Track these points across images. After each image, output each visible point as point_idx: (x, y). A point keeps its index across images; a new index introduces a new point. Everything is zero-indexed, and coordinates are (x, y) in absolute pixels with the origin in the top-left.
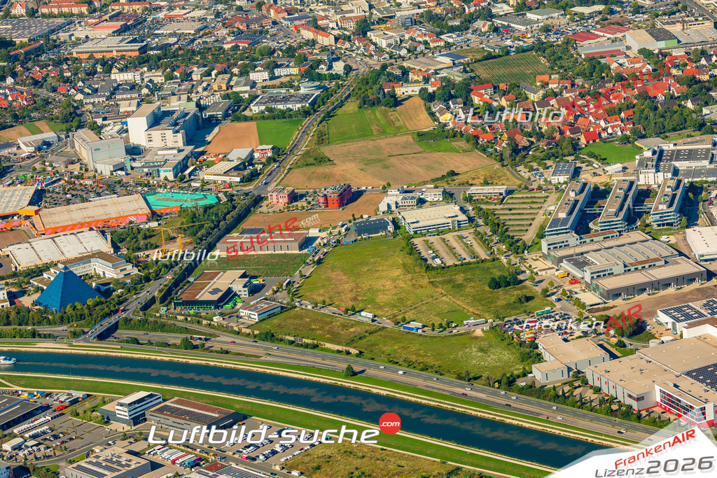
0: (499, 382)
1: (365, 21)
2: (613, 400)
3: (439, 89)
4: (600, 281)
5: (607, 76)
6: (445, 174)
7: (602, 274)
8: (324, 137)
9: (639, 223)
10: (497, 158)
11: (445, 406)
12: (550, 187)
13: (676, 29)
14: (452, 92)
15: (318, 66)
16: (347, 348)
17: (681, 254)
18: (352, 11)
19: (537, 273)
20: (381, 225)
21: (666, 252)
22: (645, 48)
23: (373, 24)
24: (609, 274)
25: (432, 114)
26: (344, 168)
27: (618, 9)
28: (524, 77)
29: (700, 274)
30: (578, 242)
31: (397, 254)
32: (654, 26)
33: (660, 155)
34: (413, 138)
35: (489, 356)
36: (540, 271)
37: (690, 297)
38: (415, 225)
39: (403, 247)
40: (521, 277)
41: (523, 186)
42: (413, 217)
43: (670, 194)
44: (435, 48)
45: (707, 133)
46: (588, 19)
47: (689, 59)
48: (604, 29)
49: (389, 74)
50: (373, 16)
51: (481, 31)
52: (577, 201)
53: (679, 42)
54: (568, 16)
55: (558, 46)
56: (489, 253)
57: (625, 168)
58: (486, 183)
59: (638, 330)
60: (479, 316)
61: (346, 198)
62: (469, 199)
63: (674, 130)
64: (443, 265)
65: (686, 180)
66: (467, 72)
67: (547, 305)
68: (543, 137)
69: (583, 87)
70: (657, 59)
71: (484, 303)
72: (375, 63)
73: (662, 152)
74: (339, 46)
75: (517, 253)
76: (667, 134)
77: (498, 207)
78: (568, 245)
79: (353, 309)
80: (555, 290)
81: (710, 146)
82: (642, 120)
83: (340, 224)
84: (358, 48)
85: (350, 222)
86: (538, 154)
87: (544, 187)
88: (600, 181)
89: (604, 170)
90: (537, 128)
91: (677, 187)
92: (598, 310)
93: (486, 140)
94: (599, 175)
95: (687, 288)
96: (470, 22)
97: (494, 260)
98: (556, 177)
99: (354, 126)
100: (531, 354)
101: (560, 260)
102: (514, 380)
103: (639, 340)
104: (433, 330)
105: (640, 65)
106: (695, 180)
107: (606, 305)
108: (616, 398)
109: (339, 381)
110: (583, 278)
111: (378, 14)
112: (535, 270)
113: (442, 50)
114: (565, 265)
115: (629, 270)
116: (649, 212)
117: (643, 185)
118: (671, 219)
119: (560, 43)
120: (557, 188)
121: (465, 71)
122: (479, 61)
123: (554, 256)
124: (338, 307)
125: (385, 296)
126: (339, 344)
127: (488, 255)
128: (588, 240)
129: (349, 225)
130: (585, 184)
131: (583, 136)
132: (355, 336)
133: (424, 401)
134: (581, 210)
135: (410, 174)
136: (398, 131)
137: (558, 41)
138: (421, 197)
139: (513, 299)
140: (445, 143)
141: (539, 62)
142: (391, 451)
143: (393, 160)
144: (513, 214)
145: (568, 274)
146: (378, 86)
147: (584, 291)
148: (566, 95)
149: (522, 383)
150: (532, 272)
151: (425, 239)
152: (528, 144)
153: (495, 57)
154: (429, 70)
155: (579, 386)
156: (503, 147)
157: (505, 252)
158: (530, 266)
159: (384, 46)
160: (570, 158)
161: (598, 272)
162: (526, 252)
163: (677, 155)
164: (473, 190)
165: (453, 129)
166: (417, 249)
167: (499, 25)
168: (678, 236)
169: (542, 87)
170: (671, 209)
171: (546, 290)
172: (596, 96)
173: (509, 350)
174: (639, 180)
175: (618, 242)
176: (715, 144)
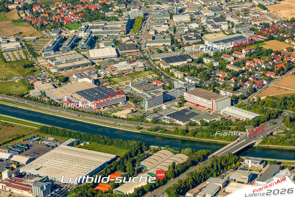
0: (19, 96)
2: (52, 101)
3: (23, 6)
4: (58, 65)
5: (78, 3)
6: (18, 33)
7: (58, 63)
9: (75, 48)
10: (36, 28)
12: (51, 37)
14: (27, 7)
19: (40, 63)
21: (81, 57)
24: (61, 63)
25: (19, 14)
29: (90, 64)
30: (54, 54)
33: (87, 27)
34: (11, 22)
35: (18, 88)
37: (85, 70)
38: (4, 49)
40: (34, 65)
41: (42, 37)
42: (5, 46)
43: (86, 39)
45: (104, 20)
49: (8, 1)
52: (56, 41)
56: (26, 57)
57: (76, 31)
58: (31, 36)
60: (18, 76)
62: (24, 41)
63: (95, 19)
64: (10, 61)
65: (93, 35)
67: (40, 73)
68: (53, 22)
69: (69, 6)
71: (20, 72)
75: (35, 57)
76: (92, 21)
77: (33, 43)
80: (44, 68)
81: (104, 25)
82: (85, 16)
86: (50, 27)
87: (49, 37)
88: (67, 35)
89: (69, 32)
90: (51, 19)
91: (89, 37)
92: (56, 74)
93: (34, 23)
94: (67, 33)
95: (85, 68)
97: (27, 59)
98: (53, 34)
100: (32, 87)
101: (47, 59)
102: (24, 95)
103: (66, 83)
104: (2, 80)
106: (97, 35)
107: (59, 73)
108: (54, 100)
110: (53, 65)
114: (49, 61)
115: (67, 62)
116: (78, 45)
117: (80, 37)
118: (85, 47)
120: (53, 38)
128: (57, 53)
131: (65, 21)
134: (57, 44)
135: (7, 33)
136: (7, 19)
138: (9, 40)
139: (30, 71)
140: (21, 23)
143: (3, 29)
144: (37, 45)
145: (49, 64)
146: (3, 5)
147: (53, 69)
148: (63, 8)
149: (26, 96)
150: (38, 63)
151: (7, 53)
152: (47, 24)
155: (44, 97)
156: (39, 25)
157: (31, 57)
158: (38, 61)
160: (60, 28)
162: (38, 57)
163: (93, 27)
164: (25, 38)
165: (25, 19)
166: (4, 56)
168: (87, 52)
169: (57, 6)
170: (85, 44)
171: (41, 68)
172: (73, 9)
173: (25, 86)
174: (79, 35)
175: (67, 54)
176: (106, 24)
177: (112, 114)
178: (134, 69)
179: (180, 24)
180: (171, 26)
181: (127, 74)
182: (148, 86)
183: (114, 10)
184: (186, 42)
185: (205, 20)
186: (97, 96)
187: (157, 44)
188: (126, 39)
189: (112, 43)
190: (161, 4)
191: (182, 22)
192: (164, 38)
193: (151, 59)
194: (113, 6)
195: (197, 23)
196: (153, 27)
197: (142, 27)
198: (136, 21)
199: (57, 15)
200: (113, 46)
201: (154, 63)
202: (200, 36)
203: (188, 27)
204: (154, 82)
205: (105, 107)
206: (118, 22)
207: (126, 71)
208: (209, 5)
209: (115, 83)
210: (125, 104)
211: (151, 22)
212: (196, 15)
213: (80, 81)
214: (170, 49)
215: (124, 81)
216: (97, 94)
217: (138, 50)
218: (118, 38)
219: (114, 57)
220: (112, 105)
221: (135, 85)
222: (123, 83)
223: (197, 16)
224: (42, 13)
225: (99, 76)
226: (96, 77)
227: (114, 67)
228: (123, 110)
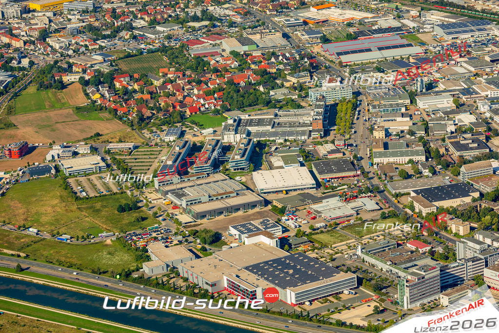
0: (120, 275)
1: (46, 31)
2: (195, 286)
3: (92, 77)
4: (192, 207)
5: (207, 70)
6: (93, 135)
7: (194, 202)
8: (12, 110)
9: (222, 168)
10: (129, 124)
11: (82, 291)
12: (163, 144)
13: (256, 38)
14: (102, 79)
15: (11, 61)
16: (18, 253)
17: (248, 188)
18: (37, 24)
19: (151, 202)
20: (47, 170)
21: (238, 187)
22: (234, 51)
23: (51, 33)
24: (199, 202)
25: (87, 95)
26: (24, 131)
27: (219, 24)
28: (151, 70)
29: (259, 202)
30: (179, 181)
31: (56, 189)
32: (242, 35)
33: (239, 122)
34: (73, 111)
35: (115, 258)
36: (153, 200)
37: (252, 217)
38: (70, 170)
39: (61, 185)
40: (140, 205)
41: (145, 143)
42: (69, 164)
43: (243, 148)
44: (92, 49)
45: (272, 108)
46: (198, 31)
47: (263, 58)
48: (208, 38)
49: (60, 67)
50: (52, 27)
51: (124, 38)
52: (180, 153)
53: (258, 46)
54: (184, 29)
55: (176, 48)
56: (119, 188)
57: (215, 131)
58: (120, 141)
59: (216, 239)
60: (110, 231)
61: (24, 151)
62: (108, 152)
63: (250, 105)
64: (87, 197)
65: (255, 140)
66: (113, 66)
67: (156, 223)
68: (161, 110)
69: (190, 76)
70: (241, 58)
71: (112, 221)
72: (50, 59)
73: (240, 120)
74: (26, 48)
75: (138, 188)
76: (245, 109)
77: (127, 157)
78: (173, 183)
79: (24, 226)
80: (162, 213)
81: (273, 117)
82: (229, 99)
83: (19, 169)
84: (39, 49)
85: (26, 167)
86: (157, 122)
87: (160, 144)
88: (197, 140)
89: (201, 132)
90: (158, 104)
91: (248, 144)
92: (190, 226)
93: (122, 112)
94: (198, 136)
95: (251, 212)
96: (117, 32)
97: (122, 193)
98: (168, 137)
99: (33, 102)
100: (143, 255)
101: (166, 193)
102: (130, 274)
103: (216, 246)
104: (78, 240)
105: (231, 61)
106: (262, 139)
107: (196, 223)
108: (198, 285)
109: (12, 275)
110: (181, 205)
111: (55, 26)
112: (149, 200)
113: (97, 51)
114: (170, 196)
115: (212, 199)
116: (229, 160)
117: (227, 143)
118: (243, 165)
119: (178, 46)
120: (168, 145)
121: (112, 65)
122: (122, 58)
123: (163, 190)
124: (14, 225)
125: (47, 218)
126: (13, 250)
127: (118, 190)
128: (186, 180)
129: (25, 169)
130: (186, 142)
131: (188, 109)
132: (24, 245)
133: (68, 288)
134: (183, 159)
135: (69, 135)
136: (63, 106)
137: (176, 45)
138: (75, 150)
139: (133, 219)
140: (95, 114)
141: (163, 60)
142: (43, 321)
143: (58, 125)
144: (138, 162)
145: (172, 202)
146: (51, 75)
147: (181, 213)
148: (179, 82)
149: (135, 275)
150: (147, 201)
151: (77, 179)
152: (151, 115)
153: (132, 56)
154: (87, 64)
155: (174, 277)
156: (134, 117)
157: (130, 188)
158: (146, 197)
159: (57, 48)
160: (179, 125)
161: (191, 201)
162: (144, 187)
163: (250, 123)
164: (111, 146)
165: (101, 105)
166: (71, 186)
167: (138, 35)
168: (247, 176)
169: (163, 76)
170: (244, 159)
171: (156, 213)
172: (199, 82)
173: (129, 253)
174: (223, 139)
175: (207, 181)
176: (276, 115)
177: (331, 316)
178: (358, 214)
179: (434, 114)
180: (416, 119)
181: (346, 227)
182: (398, 253)
183: (287, 84)
184: (458, 153)
185: (487, 107)
186: (292, 275)
187: (395, 158)
188: (327, 147)
189: (298, 156)
190: (383, 72)
191: (437, 110)
192: (408, 146)
193: (389, 192)
194: (282, 75)
195: (471, 114)
196: (379, 121)
197: (355, 121)
198: (339, 108)
199: (168, 95)
200: (302, 165)
201: (398, 202)
202: (484, 141)
203: (454, 121)
204: (408, 245)
205: (313, 300)
206: (300, 111)
207: (341, 220)
208: (487, 74)
209: (324, 246)
210: (356, 293)
211: (371, 111)
212: (464, 95)
213: (248, 241)
214: (427, 171)
215: (342, 241)
216: (291, 271)
217: (359, 172)
218: (308, 145)
219: (308, 188)
220: (328, 296)
221: (369, 252)
222: (341, 246)
223: (468, 98)
224: (135, 91)
225: (285, 230)
226: (279, 233)
227: (315, 211)
228: (354, 308)
